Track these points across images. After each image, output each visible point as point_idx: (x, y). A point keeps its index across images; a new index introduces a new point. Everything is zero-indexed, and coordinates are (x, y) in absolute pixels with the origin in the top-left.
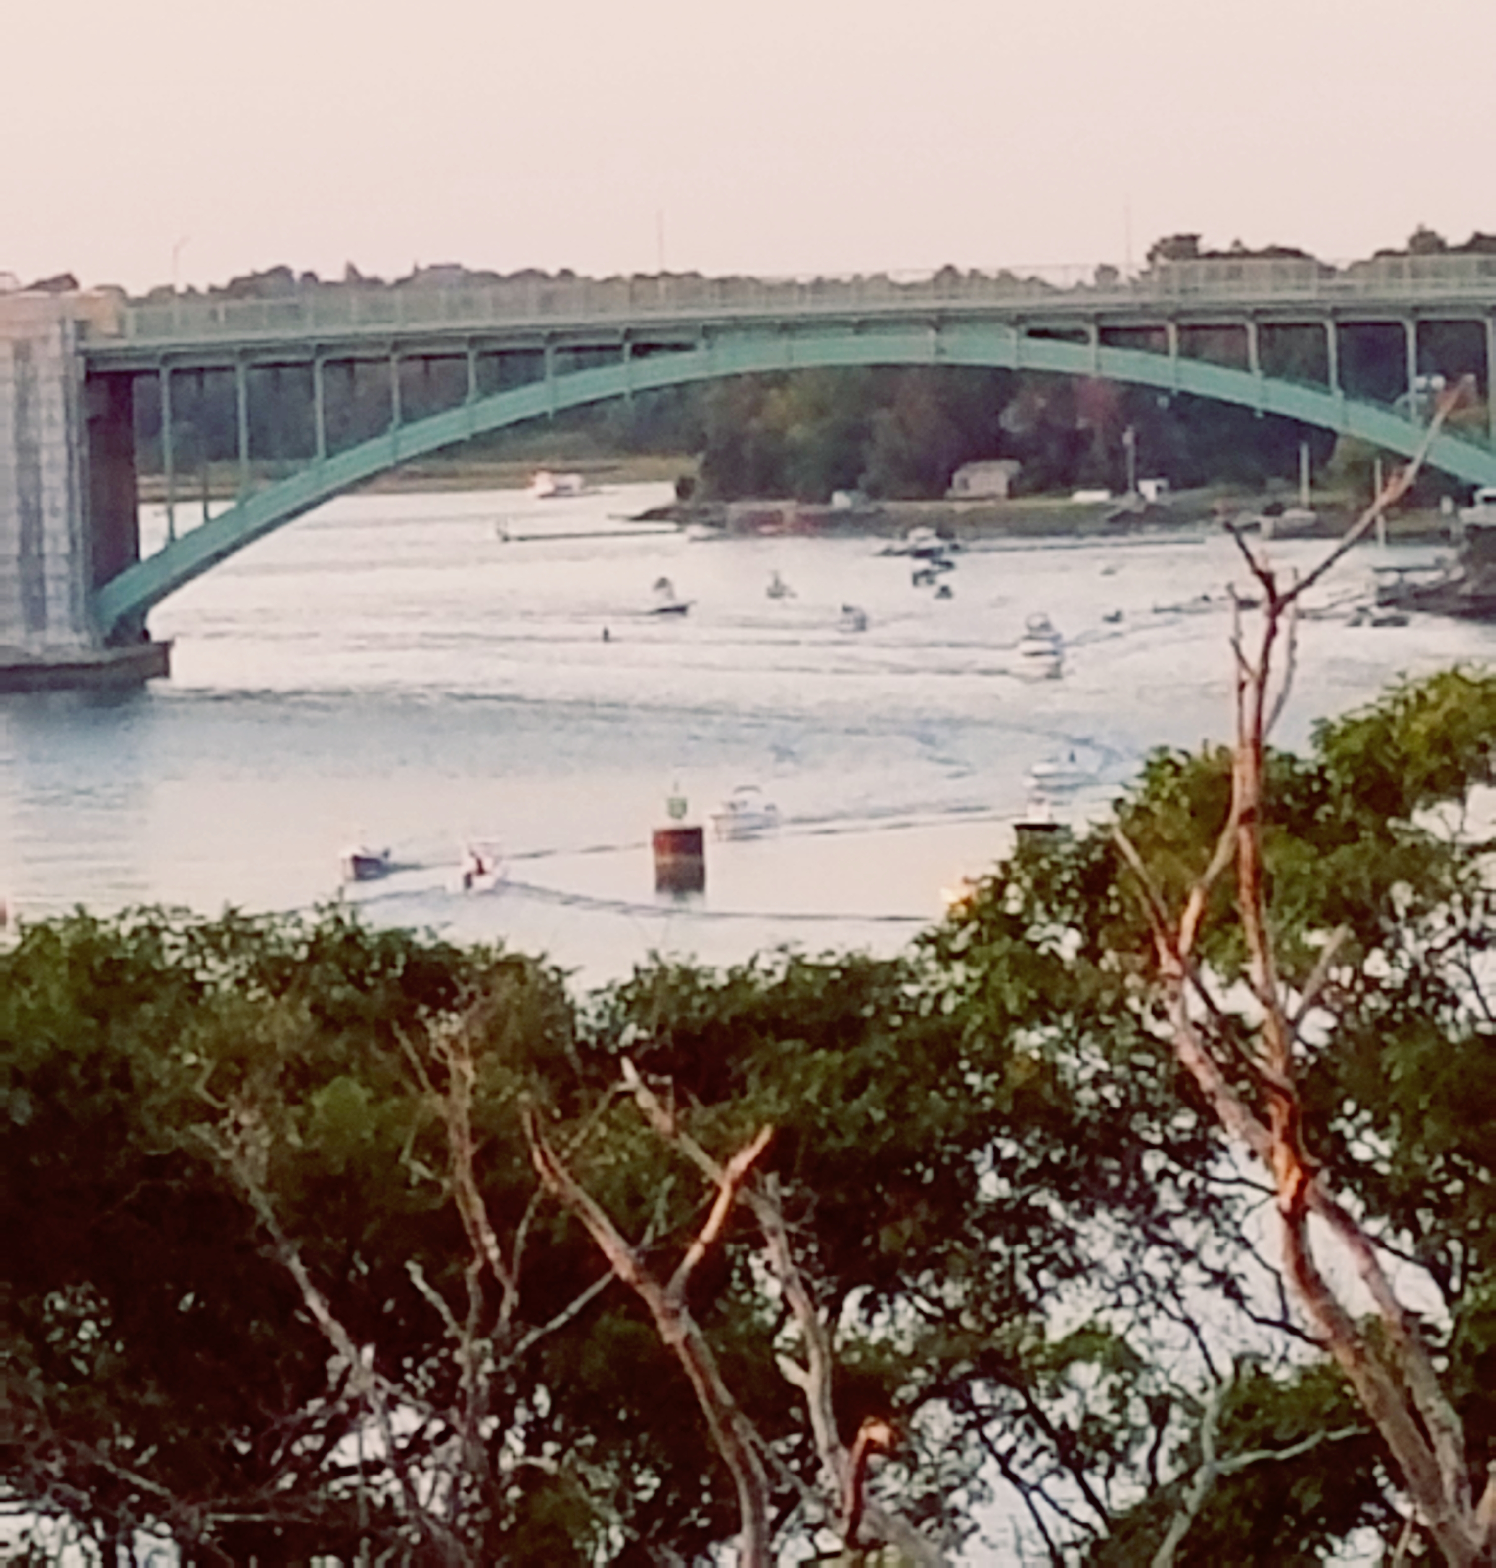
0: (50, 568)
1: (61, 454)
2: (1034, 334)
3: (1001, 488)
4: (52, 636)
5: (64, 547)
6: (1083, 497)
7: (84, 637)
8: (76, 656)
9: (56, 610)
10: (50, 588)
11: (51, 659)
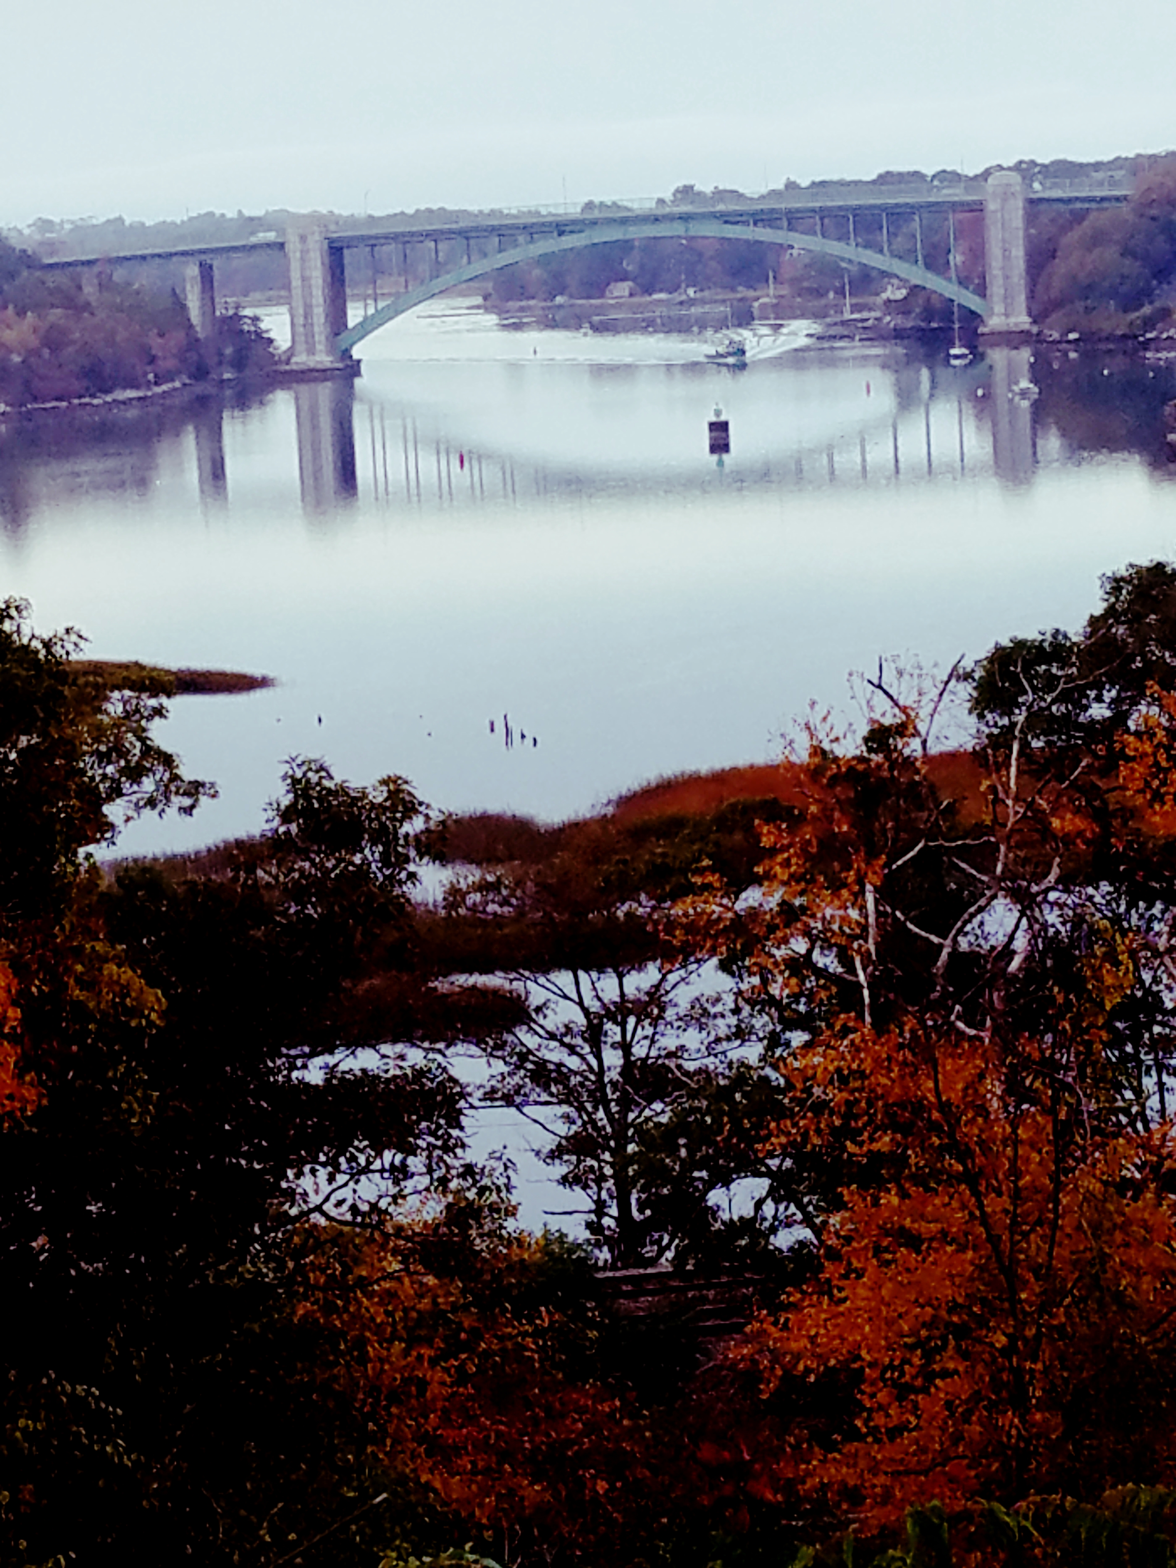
0: (316, 329)
1: (320, 281)
2: (726, 222)
3: (627, 293)
4: (318, 358)
5: (322, 320)
6: (656, 296)
7: (330, 359)
8: (329, 365)
9: (320, 347)
10: (317, 338)
11: (319, 366)
